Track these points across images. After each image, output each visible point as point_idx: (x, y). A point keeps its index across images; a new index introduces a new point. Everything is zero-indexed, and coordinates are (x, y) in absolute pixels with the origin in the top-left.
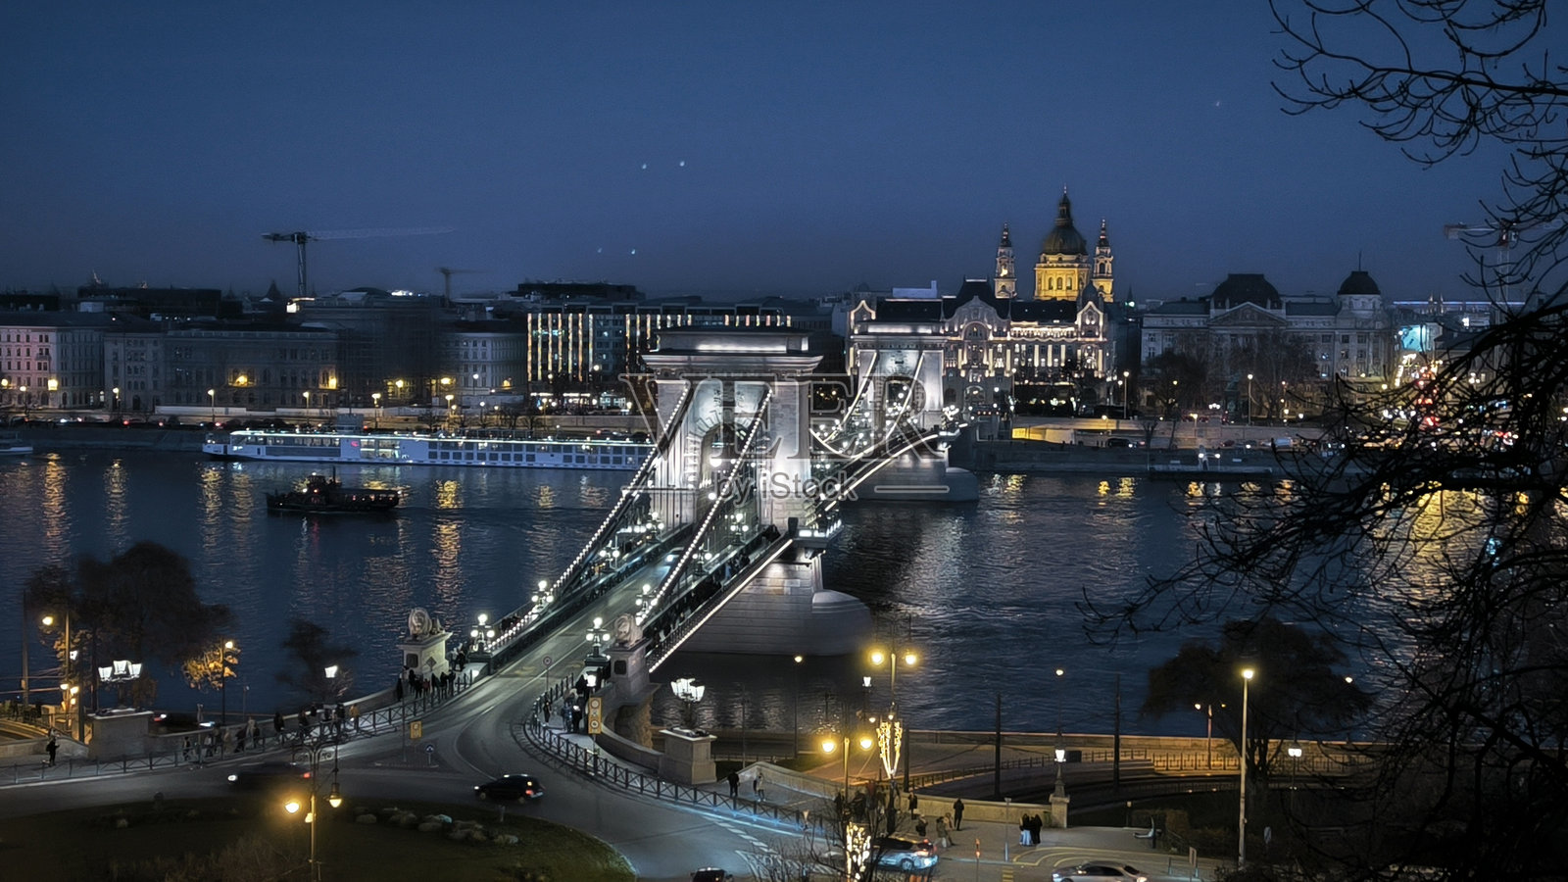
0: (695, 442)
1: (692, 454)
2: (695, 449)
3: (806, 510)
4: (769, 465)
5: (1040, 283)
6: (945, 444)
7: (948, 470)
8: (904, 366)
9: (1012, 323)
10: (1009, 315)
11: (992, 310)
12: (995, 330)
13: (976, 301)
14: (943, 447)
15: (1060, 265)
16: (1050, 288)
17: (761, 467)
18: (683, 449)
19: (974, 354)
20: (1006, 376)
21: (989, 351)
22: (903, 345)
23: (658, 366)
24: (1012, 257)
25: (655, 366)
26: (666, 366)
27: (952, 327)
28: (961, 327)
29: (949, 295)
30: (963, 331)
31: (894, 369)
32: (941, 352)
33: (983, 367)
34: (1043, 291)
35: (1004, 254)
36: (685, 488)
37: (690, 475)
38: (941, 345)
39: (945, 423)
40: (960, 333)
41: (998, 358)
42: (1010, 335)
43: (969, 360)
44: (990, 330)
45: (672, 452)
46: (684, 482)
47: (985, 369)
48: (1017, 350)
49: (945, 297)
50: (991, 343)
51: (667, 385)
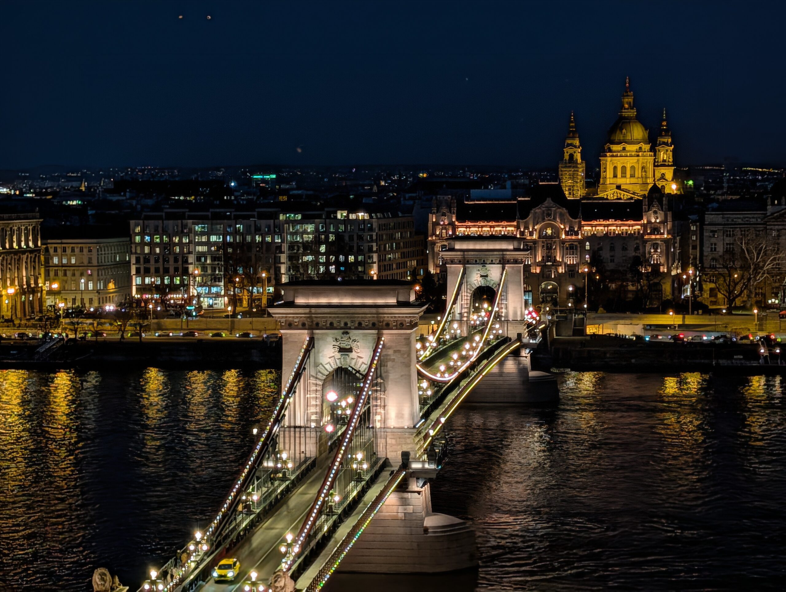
0: (316, 385)
1: (314, 395)
2: (316, 391)
3: (417, 444)
4: (383, 404)
5: (605, 172)
6: (527, 351)
7: (532, 374)
8: (489, 279)
9: (583, 223)
10: (580, 214)
11: (564, 210)
12: (567, 229)
13: (549, 202)
14: (525, 353)
15: (623, 154)
16: (615, 176)
17: (376, 406)
18: (306, 391)
19: (547, 251)
20: (578, 271)
21: (562, 248)
22: (487, 260)
23: (283, 317)
24: (579, 148)
25: (279, 317)
26: (290, 317)
27: (526, 227)
28: (536, 227)
29: (523, 197)
30: (538, 231)
31: (480, 283)
32: (522, 265)
33: (556, 264)
34: (608, 179)
35: (571, 145)
36: (309, 426)
37: (313, 413)
38: (522, 259)
39: (527, 330)
40: (535, 232)
41: (570, 254)
42: (582, 234)
43: (543, 257)
44: (562, 229)
45: (297, 394)
46: (307, 421)
47: (559, 266)
48: (588, 248)
49: (519, 199)
50: (563, 242)
51: (291, 334)
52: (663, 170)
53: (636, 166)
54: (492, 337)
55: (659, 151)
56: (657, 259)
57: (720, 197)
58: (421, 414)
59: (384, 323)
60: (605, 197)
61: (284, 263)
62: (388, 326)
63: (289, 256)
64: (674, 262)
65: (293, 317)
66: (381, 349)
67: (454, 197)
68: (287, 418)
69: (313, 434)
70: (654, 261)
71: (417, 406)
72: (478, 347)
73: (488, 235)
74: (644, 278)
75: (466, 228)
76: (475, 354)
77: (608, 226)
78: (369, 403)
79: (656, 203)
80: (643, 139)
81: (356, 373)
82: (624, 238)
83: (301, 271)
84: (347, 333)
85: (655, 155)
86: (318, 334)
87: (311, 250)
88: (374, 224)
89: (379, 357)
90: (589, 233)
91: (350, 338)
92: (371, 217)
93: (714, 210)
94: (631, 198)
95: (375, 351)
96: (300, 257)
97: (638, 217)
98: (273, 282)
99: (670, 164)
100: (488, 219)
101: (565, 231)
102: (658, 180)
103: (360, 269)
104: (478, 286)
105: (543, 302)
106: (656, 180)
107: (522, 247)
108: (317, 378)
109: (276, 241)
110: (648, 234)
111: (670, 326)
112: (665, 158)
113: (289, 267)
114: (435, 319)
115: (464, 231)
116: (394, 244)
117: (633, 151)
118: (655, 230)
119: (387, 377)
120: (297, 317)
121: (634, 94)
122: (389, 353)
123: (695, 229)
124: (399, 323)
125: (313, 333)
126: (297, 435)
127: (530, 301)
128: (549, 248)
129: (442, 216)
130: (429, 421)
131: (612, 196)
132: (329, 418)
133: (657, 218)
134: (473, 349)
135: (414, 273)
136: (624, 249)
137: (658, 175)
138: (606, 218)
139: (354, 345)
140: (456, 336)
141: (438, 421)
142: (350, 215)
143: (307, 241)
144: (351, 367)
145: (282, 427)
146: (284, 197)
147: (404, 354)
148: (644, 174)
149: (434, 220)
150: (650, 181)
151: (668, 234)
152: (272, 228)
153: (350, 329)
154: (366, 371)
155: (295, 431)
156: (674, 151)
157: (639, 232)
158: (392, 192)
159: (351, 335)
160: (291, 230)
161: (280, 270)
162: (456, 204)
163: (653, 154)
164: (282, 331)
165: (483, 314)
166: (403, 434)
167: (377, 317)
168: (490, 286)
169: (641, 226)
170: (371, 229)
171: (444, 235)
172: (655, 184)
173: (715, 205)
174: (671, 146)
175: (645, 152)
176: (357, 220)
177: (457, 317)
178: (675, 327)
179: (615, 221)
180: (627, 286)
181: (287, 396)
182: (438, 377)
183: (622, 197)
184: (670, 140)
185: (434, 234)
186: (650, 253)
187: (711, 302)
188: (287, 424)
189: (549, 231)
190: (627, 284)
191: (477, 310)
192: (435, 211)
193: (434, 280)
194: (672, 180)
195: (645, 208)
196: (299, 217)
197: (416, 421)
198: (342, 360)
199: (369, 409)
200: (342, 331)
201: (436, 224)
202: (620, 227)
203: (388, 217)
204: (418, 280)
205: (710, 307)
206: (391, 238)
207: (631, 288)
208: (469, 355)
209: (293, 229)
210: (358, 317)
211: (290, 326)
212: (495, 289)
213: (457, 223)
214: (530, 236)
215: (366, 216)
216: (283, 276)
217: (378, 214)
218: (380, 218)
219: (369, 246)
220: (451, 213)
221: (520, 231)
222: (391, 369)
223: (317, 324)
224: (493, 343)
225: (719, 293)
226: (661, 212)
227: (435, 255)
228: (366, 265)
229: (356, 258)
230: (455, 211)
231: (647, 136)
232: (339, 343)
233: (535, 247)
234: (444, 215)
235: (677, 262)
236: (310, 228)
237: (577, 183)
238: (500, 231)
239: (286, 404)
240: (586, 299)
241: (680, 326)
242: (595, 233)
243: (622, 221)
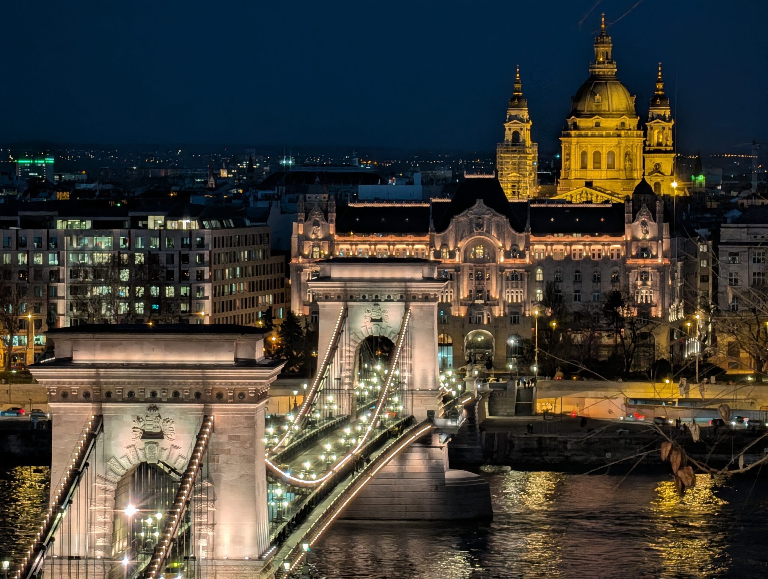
0: (106, 490)
1: (102, 507)
2: (106, 500)
4: (211, 522)
5: (568, 160)
6: (443, 438)
7: (451, 474)
8: (383, 324)
9: (532, 238)
10: (528, 225)
11: (503, 219)
12: (508, 249)
13: (479, 206)
14: (440, 441)
15: (597, 133)
16: (584, 167)
17: (200, 524)
18: (90, 500)
19: (477, 282)
20: (524, 315)
21: (500, 278)
22: (382, 295)
23: (53, 383)
24: (528, 122)
25: (47, 383)
26: (64, 383)
27: (445, 245)
28: (459, 246)
29: (439, 198)
30: (462, 250)
31: (369, 330)
32: (435, 304)
33: (490, 302)
34: (573, 172)
35: (516, 117)
36: (93, 556)
37: (99, 536)
38: (435, 295)
39: (443, 405)
40: (457, 253)
41: (512, 288)
42: (530, 255)
43: (471, 291)
44: (500, 248)
45: (74, 505)
46: (90, 548)
47: (494, 305)
48: (539, 277)
49: (434, 200)
50: (502, 268)
51: (65, 409)
52: (658, 159)
53: (616, 152)
54: (386, 416)
55: (652, 129)
56: (646, 296)
57: (745, 201)
58: (273, 537)
59: (215, 393)
60: (568, 199)
61: (63, 298)
62: (220, 398)
63: (71, 287)
64: (673, 300)
65: (70, 383)
66: (210, 434)
67: (332, 197)
68: (56, 543)
69: (99, 569)
70: (642, 298)
71: (265, 525)
72: (365, 431)
73: (385, 256)
74: (626, 325)
75: (351, 245)
76: (360, 442)
77: (571, 244)
78: (188, 521)
79: (645, 210)
80: (627, 110)
81: (170, 472)
82: (596, 263)
83: (90, 310)
84: (155, 408)
85: (645, 135)
86: (109, 409)
87: (106, 277)
88: (205, 237)
89: (206, 446)
90: (542, 254)
91: (159, 416)
92: (202, 227)
93: (736, 221)
94: (607, 202)
95: (199, 438)
96: (89, 288)
97: (619, 231)
98: (45, 328)
99: (668, 149)
100: (385, 230)
101: (506, 252)
102: (650, 174)
103: (183, 307)
104: (367, 336)
105: (470, 361)
106: (646, 174)
107: (435, 276)
108: (106, 480)
109: (51, 262)
110: (633, 257)
111: (666, 401)
112: (660, 140)
113: (71, 304)
114: (297, 386)
115: (348, 250)
116: (238, 269)
117: (611, 129)
118: (644, 252)
119: (219, 478)
120: (77, 383)
121: (612, 40)
122: (221, 441)
123: (705, 250)
124: (237, 393)
125: (101, 409)
126: (73, 570)
127: (450, 361)
128: (480, 278)
129: (314, 225)
130: (284, 549)
131: (578, 197)
132: (125, 544)
133: (647, 232)
134: (357, 435)
135: (269, 315)
136: (597, 279)
137: (650, 166)
138: (568, 231)
139: (166, 427)
140: (331, 413)
141: (297, 549)
142: (169, 223)
143: (100, 264)
144: (163, 463)
145: (48, 558)
146: (65, 193)
147: (246, 442)
148: (628, 163)
149: (301, 232)
150: (637, 175)
151: (664, 256)
152: (44, 243)
153: (160, 401)
154: (185, 468)
155: (69, 565)
156: (673, 129)
157: (618, 255)
158: (238, 187)
159: (161, 411)
160: (75, 245)
161: (55, 310)
162: (335, 208)
163: (641, 133)
164: (52, 405)
165: (375, 380)
166: (241, 568)
167: (204, 384)
168: (386, 336)
169: (622, 245)
170: (201, 245)
171: (316, 256)
172: (643, 180)
173: (737, 213)
174: (670, 121)
175: (630, 129)
176: (179, 231)
177: (334, 384)
178: (674, 403)
179: (582, 236)
180: (601, 337)
181: (57, 509)
182: (300, 479)
183: (594, 199)
184: (668, 113)
185: (300, 253)
186: (635, 286)
187: (730, 364)
188: (57, 552)
189: (480, 251)
190: (600, 334)
191: (365, 374)
192: (303, 219)
193: (299, 327)
194: (672, 174)
195: (629, 218)
196: (88, 225)
197: (263, 548)
198: (147, 451)
199: (189, 531)
200: (147, 405)
201: (304, 238)
202: (590, 245)
203: (229, 227)
204: (275, 326)
205: (729, 372)
206: (234, 259)
207: (606, 340)
208: (351, 445)
209: (78, 245)
210: (174, 383)
211: (65, 397)
212: (394, 341)
213: (336, 237)
214: (450, 258)
215: (195, 225)
216: (61, 318)
217: (213, 222)
218: (216, 228)
219: (198, 272)
220: (327, 221)
221: (435, 251)
222: (224, 465)
223: (109, 394)
224: (389, 425)
225: (741, 350)
226: (653, 223)
227: (301, 287)
228: (192, 301)
229: (177, 291)
230: (334, 219)
231: (632, 105)
232: (142, 424)
233: (458, 276)
234: (316, 224)
235: (677, 300)
236: (105, 242)
237: (524, 176)
238: (404, 250)
239: (56, 522)
240: (536, 358)
241: (681, 401)
242: (552, 254)
243: (593, 236)
